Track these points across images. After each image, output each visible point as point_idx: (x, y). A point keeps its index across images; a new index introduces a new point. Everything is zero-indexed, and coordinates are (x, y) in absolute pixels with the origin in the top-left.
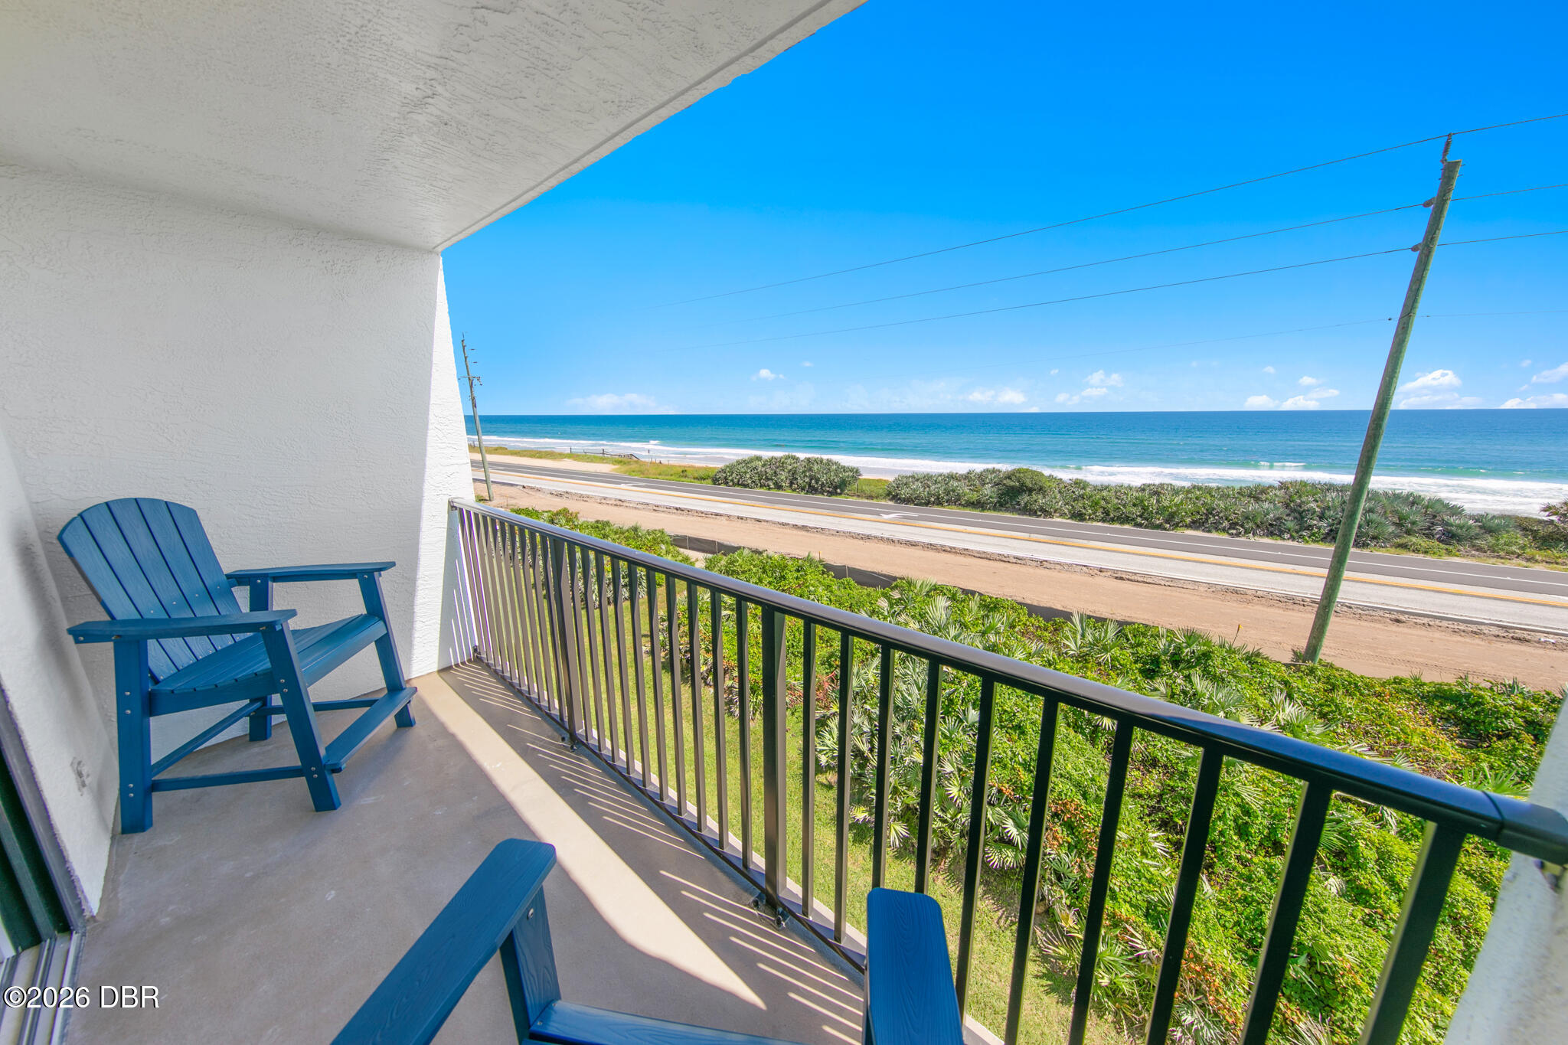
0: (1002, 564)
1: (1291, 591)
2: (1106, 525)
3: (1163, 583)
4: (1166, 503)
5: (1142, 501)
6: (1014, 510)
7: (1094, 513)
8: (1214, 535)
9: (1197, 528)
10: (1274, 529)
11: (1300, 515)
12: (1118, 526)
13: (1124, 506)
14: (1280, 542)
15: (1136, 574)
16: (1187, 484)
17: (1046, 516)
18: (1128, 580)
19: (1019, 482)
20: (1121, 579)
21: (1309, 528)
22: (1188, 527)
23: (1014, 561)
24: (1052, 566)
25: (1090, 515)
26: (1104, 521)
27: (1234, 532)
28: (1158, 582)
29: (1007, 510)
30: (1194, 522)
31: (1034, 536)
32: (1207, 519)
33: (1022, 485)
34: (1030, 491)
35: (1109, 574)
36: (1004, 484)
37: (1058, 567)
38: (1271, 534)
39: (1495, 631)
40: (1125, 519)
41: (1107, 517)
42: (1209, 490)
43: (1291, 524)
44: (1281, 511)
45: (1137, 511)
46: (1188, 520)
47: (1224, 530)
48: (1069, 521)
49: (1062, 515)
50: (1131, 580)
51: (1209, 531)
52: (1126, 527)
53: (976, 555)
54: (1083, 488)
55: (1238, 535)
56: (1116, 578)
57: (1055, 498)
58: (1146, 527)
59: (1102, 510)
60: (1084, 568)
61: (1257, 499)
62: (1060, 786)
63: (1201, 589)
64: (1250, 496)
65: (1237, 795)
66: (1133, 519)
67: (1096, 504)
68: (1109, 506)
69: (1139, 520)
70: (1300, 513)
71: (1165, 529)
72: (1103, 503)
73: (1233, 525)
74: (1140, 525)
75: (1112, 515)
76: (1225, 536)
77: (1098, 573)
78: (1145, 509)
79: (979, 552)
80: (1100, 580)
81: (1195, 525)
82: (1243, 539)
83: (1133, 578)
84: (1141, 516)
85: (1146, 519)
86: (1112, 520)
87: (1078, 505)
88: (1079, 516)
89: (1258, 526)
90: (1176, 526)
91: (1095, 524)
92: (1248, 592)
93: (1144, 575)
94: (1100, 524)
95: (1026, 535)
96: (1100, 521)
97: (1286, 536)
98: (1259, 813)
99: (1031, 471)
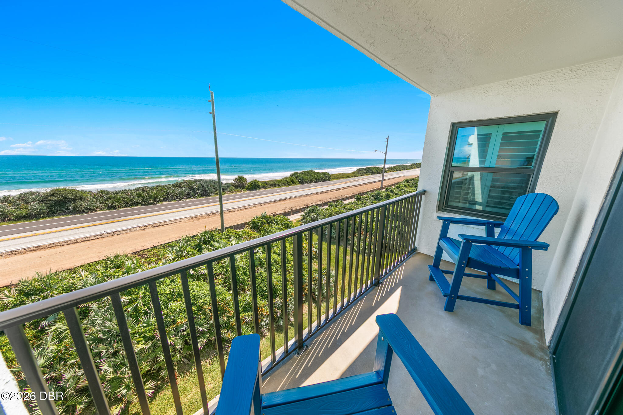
0: (88, 242)
1: (207, 212)
2: (128, 208)
3: (172, 222)
4: (151, 194)
5: (141, 195)
6: (65, 213)
7: (120, 204)
8: (172, 202)
9: (166, 201)
10: (189, 196)
11: (193, 190)
12: (134, 207)
13: (133, 198)
14: (192, 200)
15: (161, 223)
16: (154, 185)
17: (92, 212)
18: (159, 226)
19: (62, 197)
20: (157, 226)
21: (197, 194)
22: (163, 201)
23: (96, 237)
24: (121, 232)
25: (118, 206)
26: (127, 207)
27: (178, 199)
28: (171, 223)
29: (60, 214)
30: (164, 199)
31: (95, 223)
32: (168, 197)
33: (66, 198)
34: (74, 201)
35: (150, 226)
36: (50, 200)
37: (124, 232)
38: (188, 198)
39: (243, 208)
40: (137, 204)
41: (127, 205)
42: (163, 187)
43: (192, 193)
44: (188, 190)
45: (140, 199)
46: (162, 198)
47: (175, 200)
48: (107, 211)
49: (102, 209)
50: (161, 226)
51: (170, 201)
52: (138, 207)
53: (63, 244)
54: (107, 194)
55: (180, 200)
56: (154, 227)
57: (93, 201)
58: (147, 205)
59: (123, 202)
60: (138, 228)
61: (180, 187)
62: (208, 300)
63: (185, 220)
64: (177, 186)
65: (241, 267)
66: (140, 203)
67: (119, 200)
68: (126, 199)
69: (143, 203)
70: (193, 189)
71: (155, 204)
72: (122, 199)
73: (177, 197)
74: (144, 205)
75: (129, 204)
76: (176, 202)
77: (146, 228)
78: (143, 198)
79: (65, 242)
80: (148, 230)
81: (165, 200)
82: (182, 201)
83: (161, 224)
84: (143, 201)
85: (146, 202)
86: (131, 206)
87: (110, 202)
88: (112, 207)
89: (184, 196)
90: (158, 202)
91: (122, 209)
92: (198, 216)
93: (164, 222)
94: (125, 208)
95: (90, 224)
96: (125, 207)
97: (193, 197)
98: (246, 267)
99: (68, 189)
